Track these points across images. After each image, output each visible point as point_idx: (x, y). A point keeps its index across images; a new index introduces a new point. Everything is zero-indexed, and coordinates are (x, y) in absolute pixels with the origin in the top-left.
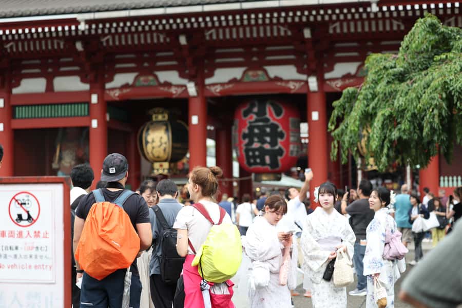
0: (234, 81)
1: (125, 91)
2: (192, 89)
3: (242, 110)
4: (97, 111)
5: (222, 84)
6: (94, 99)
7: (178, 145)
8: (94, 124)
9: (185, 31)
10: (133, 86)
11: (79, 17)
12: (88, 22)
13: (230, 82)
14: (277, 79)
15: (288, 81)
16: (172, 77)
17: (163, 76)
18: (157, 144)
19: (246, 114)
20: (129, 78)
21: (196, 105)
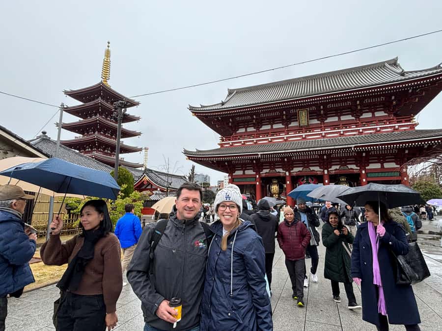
0: (299, 171)
1: (267, 174)
2: (287, 174)
3: (301, 179)
4: (258, 180)
5: (296, 172)
6: (257, 176)
7: (281, 190)
8: (258, 183)
9: (286, 157)
10: (269, 173)
11: (258, 153)
12: (261, 155)
13: (298, 172)
14: (313, 171)
15: (317, 171)
16: (281, 170)
17: (278, 170)
18: (274, 189)
19: (302, 181)
20: (267, 171)
21: (288, 178)
